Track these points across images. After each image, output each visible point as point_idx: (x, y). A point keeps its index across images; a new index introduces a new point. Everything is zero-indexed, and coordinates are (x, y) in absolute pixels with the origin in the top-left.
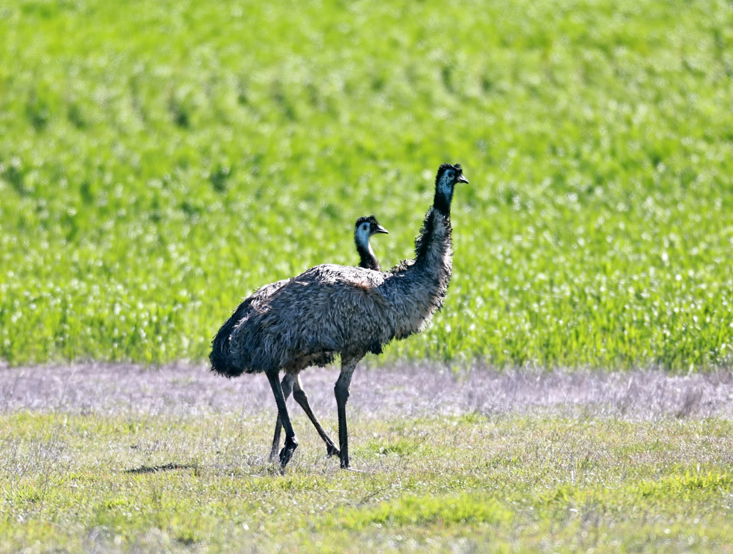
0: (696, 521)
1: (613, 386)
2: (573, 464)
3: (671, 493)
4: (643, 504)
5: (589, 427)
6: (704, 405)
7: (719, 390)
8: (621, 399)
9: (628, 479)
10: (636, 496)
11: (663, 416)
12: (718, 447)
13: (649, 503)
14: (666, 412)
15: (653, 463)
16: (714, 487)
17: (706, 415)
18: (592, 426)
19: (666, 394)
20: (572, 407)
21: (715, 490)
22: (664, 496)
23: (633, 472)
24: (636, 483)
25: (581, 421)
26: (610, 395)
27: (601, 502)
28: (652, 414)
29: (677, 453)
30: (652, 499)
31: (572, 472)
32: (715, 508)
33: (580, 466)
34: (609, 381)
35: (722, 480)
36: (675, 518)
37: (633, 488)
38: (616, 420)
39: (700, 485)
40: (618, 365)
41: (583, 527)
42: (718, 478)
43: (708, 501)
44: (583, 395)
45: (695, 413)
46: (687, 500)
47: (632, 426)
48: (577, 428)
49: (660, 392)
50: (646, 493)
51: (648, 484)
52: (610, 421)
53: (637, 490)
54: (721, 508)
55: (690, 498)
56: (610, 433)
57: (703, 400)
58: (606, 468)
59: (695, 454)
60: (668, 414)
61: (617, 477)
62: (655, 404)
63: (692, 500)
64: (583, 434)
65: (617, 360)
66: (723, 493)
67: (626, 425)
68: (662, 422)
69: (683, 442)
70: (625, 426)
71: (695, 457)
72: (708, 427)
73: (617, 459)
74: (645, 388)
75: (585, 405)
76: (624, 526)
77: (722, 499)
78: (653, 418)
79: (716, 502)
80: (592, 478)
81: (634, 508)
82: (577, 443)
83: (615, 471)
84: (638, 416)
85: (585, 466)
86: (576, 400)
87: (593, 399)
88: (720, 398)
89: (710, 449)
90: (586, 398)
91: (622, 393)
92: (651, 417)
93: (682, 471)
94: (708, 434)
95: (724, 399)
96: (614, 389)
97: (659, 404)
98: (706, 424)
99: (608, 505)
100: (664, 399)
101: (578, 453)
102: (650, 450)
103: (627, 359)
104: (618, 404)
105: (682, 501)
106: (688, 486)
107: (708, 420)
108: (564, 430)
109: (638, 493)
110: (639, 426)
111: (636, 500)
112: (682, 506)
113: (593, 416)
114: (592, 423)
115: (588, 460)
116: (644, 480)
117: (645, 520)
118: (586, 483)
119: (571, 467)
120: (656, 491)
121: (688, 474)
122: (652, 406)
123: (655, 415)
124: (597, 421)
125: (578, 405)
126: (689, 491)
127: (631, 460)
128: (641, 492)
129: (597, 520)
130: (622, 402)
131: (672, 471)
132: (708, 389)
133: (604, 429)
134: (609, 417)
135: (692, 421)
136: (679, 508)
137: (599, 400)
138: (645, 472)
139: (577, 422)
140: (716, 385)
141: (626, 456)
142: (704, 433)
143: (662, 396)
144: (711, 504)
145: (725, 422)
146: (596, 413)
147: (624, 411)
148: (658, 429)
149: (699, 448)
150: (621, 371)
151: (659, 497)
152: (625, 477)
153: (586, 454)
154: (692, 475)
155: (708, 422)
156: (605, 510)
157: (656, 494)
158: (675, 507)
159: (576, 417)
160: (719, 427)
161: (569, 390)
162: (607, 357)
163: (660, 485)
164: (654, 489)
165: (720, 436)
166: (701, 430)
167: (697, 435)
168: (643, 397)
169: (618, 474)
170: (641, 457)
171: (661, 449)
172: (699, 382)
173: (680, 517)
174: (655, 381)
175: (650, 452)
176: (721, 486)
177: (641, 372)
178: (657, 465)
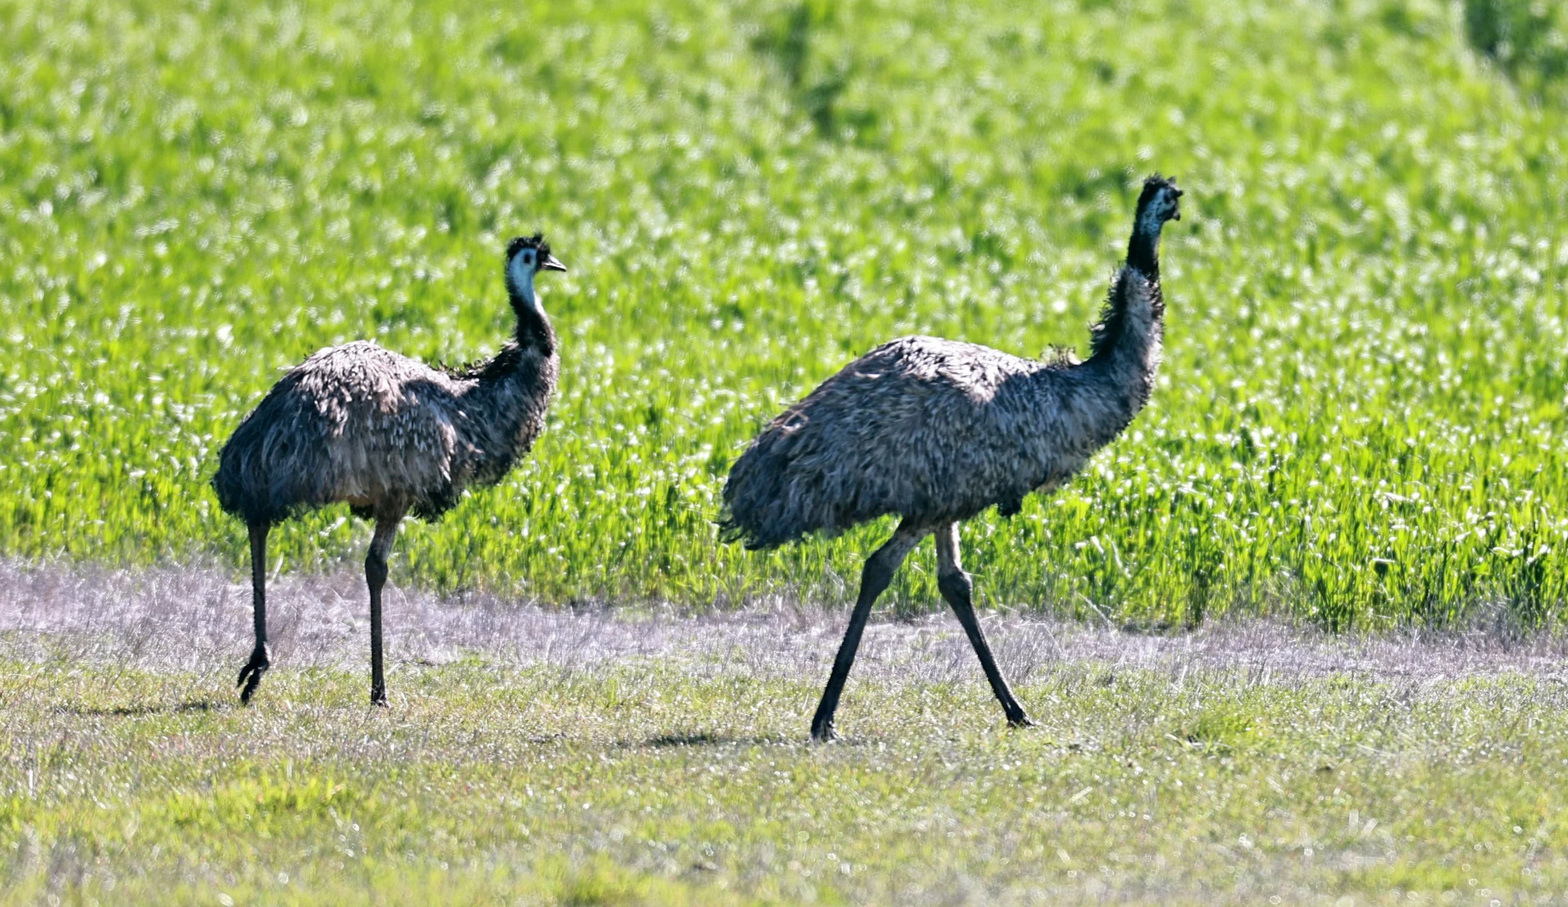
0: (283, 877)
1: (117, 599)
2: (31, 755)
3: (232, 820)
4: (175, 840)
5: (66, 680)
6: (303, 639)
7: (334, 610)
8: (134, 624)
9: (145, 788)
10: (159, 824)
11: (218, 661)
12: (330, 727)
13: (187, 839)
14: (226, 653)
15: (196, 758)
16: (321, 808)
17: (308, 661)
18: (72, 678)
19: (226, 617)
20: (34, 640)
21: (322, 816)
22: (217, 826)
23: (155, 774)
24: (162, 797)
25: (49, 669)
26: (110, 614)
27: (88, 835)
28: (196, 657)
29: (246, 737)
30: (196, 833)
31: (30, 773)
32: (323, 853)
33: (48, 760)
34: (110, 587)
35: (338, 797)
36: (241, 873)
37: (154, 807)
38: (121, 668)
39: (291, 805)
40: (128, 555)
41: (50, 887)
42: (330, 792)
43: (306, 838)
44: (57, 615)
45: (286, 655)
46: (264, 832)
47: (155, 680)
48: (41, 682)
49: (213, 611)
50: (181, 817)
51: (184, 798)
52: (109, 669)
53: (163, 812)
54: (333, 852)
55: (270, 831)
56: (110, 693)
57: (302, 630)
58: (100, 766)
59: (283, 740)
60: (230, 657)
61: (122, 784)
62: (202, 638)
63: (275, 834)
64: (53, 695)
65: (129, 544)
66: (339, 823)
67: (143, 678)
68: (217, 674)
69: (259, 714)
70: (139, 679)
71: (284, 748)
72: (310, 686)
73: (122, 747)
74: (185, 604)
75: (60, 636)
76: (134, 885)
77: (337, 833)
78: (198, 664)
79: (324, 840)
80: (70, 786)
81: (157, 849)
82: (42, 713)
83: (118, 771)
84: (167, 660)
85: (56, 762)
86: (42, 625)
87: (76, 623)
88: (334, 628)
89: (315, 732)
90: (62, 622)
91: (135, 612)
92: (194, 664)
93: (256, 773)
94: (311, 700)
95: (344, 630)
96: (119, 602)
97: (212, 635)
98: (307, 679)
99: (103, 842)
100: (222, 625)
101: (43, 733)
102: (192, 730)
103: (149, 543)
104: (128, 634)
105: (255, 835)
106: (267, 806)
107: (312, 672)
108: (16, 686)
109: (164, 819)
110: (169, 680)
111: (160, 833)
112: (254, 846)
113: (75, 658)
114: (72, 673)
115: (63, 749)
116: (178, 793)
117: (178, 876)
118: (58, 796)
119: (29, 763)
120: (202, 814)
121: (267, 780)
122: (197, 640)
123: (201, 658)
124: (84, 669)
125: (44, 634)
126: (269, 816)
127: (151, 750)
128: (171, 817)
129: (80, 872)
130: (137, 631)
131: (236, 775)
132: (312, 607)
133: (97, 686)
134: (110, 661)
135: (279, 673)
136: (249, 851)
137: (88, 624)
138: (180, 775)
139: (41, 670)
140: (327, 600)
141: (144, 744)
142: (303, 699)
143: (218, 620)
144: (312, 843)
145: (347, 676)
146: (81, 651)
147: (138, 651)
148: (209, 688)
149: (292, 729)
150: (136, 566)
151: (208, 828)
152: (138, 785)
153: (59, 736)
154: (275, 783)
155: (311, 675)
156: (96, 852)
157: (202, 822)
158: (240, 847)
159: (39, 661)
160: (332, 686)
161: (27, 605)
162: (109, 537)
163: (211, 804)
164: (199, 811)
165: (335, 705)
166: (296, 693)
167: (287, 702)
168: (177, 623)
169: (124, 780)
170: (172, 744)
171: (215, 730)
172: (293, 593)
173: (250, 869)
174: (203, 590)
175: (191, 736)
176: (335, 808)
177: (175, 570)
178: (206, 762)
